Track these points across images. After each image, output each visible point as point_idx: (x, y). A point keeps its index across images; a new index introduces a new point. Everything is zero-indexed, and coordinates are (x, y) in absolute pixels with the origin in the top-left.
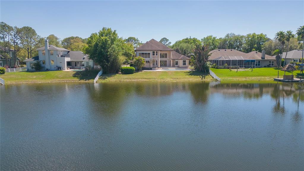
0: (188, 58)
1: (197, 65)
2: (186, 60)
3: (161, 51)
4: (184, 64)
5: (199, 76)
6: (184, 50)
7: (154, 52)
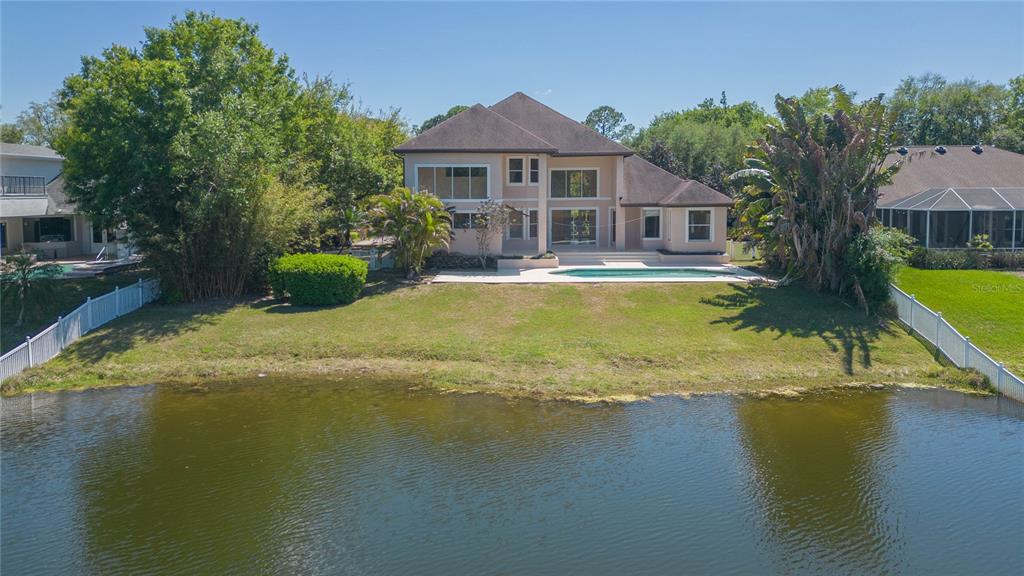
0: (723, 198)
1: (791, 242)
2: (712, 209)
3: (553, 153)
4: (699, 232)
5: (815, 341)
6: (693, 153)
7: (516, 164)
